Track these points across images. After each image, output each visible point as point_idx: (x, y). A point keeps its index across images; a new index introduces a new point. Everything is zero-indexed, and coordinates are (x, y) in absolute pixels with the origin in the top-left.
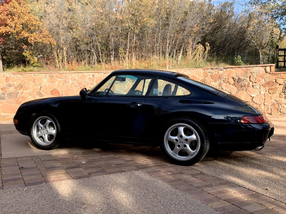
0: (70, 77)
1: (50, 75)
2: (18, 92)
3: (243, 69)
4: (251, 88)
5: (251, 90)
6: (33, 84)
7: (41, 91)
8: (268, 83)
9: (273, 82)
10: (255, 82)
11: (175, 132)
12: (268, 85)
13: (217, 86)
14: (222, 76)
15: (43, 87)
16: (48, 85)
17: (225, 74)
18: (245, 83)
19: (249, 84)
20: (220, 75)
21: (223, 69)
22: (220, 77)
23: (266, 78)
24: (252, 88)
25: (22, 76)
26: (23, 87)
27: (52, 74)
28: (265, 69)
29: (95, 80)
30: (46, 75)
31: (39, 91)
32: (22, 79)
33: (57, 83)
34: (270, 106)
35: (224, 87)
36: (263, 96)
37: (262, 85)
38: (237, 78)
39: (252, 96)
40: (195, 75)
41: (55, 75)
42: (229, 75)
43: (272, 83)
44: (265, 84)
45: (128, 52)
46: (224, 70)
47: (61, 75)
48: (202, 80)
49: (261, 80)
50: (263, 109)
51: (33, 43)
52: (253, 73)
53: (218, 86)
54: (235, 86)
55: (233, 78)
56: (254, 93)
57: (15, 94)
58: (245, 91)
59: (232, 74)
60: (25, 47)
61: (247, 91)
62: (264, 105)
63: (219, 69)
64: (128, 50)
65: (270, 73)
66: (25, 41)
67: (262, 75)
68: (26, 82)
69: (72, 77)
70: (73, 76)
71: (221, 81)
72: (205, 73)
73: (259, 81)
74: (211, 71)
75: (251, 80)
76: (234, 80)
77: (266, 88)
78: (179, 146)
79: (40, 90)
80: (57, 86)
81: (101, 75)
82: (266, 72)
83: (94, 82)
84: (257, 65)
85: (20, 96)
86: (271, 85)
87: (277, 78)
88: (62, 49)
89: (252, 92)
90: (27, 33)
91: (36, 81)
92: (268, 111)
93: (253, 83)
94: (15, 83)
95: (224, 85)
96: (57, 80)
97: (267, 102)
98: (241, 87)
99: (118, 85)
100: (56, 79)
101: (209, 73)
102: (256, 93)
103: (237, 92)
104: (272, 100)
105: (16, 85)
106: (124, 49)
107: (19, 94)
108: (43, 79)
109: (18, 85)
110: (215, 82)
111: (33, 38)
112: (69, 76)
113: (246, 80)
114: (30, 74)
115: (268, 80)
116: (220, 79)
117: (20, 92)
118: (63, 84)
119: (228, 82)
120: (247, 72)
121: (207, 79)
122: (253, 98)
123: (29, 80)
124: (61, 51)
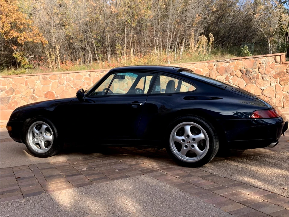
0: (65, 77)
1: (43, 77)
2: (10, 97)
3: (251, 60)
4: (260, 80)
5: (261, 82)
6: (25, 87)
7: (34, 95)
8: (279, 74)
9: (284, 72)
10: (265, 73)
11: (181, 132)
12: (279, 76)
14: (229, 69)
15: (36, 90)
16: (42, 87)
17: (231, 67)
18: (254, 75)
19: (258, 75)
20: (227, 68)
21: (229, 61)
22: (227, 70)
23: (276, 69)
24: (262, 80)
25: (13, 79)
26: (15, 91)
27: (45, 75)
28: (275, 59)
29: (92, 80)
30: (39, 77)
31: (32, 95)
32: (13, 82)
33: (51, 85)
34: (282, 99)
35: (232, 81)
36: (274, 88)
37: (272, 77)
38: (245, 70)
39: (262, 89)
40: (199, 69)
41: (48, 77)
42: (236, 67)
43: (283, 74)
44: (276, 75)
45: (125, 48)
46: (231, 62)
47: (56, 76)
48: (207, 74)
49: (271, 71)
50: (275, 102)
51: (23, 42)
52: (262, 64)
53: (225, 80)
54: (243, 79)
55: (241, 70)
56: (264, 85)
57: (7, 99)
58: (254, 84)
59: (239, 66)
60: (14, 48)
61: (257, 83)
62: (276, 98)
63: (225, 61)
64: (125, 45)
65: (280, 63)
66: (15, 42)
67: (271, 66)
68: (18, 85)
69: (66, 78)
70: (68, 77)
71: (228, 74)
72: (210, 67)
73: (269, 72)
74: (217, 64)
75: (260, 71)
76: (242, 73)
77: (277, 79)
78: (186, 147)
79: (34, 93)
80: (51, 88)
81: (97, 74)
82: (276, 62)
83: (91, 82)
84: (266, 55)
85: (12, 101)
86: (282, 76)
87: (288, 68)
88: (55, 48)
89: (261, 85)
90: (16, 33)
91: (28, 84)
92: (281, 104)
93: (262, 75)
94: (6, 87)
95: (231, 78)
96: (51, 82)
97: (279, 94)
98: (250, 80)
99: (116, 84)
100: (49, 81)
101: (215, 66)
102: (266, 86)
103: (245, 85)
104: (284, 93)
105: (7, 90)
106: (122, 45)
107: (11, 99)
108: (36, 81)
109: (9, 89)
110: (221, 75)
111: (22, 38)
112: (63, 77)
113: (255, 71)
114: (21, 77)
115: (278, 71)
116: (226, 71)
117: (12, 97)
118: (58, 85)
119: (235, 75)
120: (255, 63)
121: (212, 72)
122: (264, 91)
123: (21, 84)
124: (54, 50)
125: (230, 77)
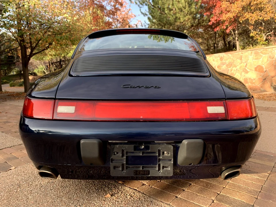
1: (255, 52)
2: (229, 70)
6: (240, 62)
7: (246, 68)
15: (248, 64)
16: (253, 61)
25: (232, 55)
26: (232, 64)
27: (257, 50)
30: (252, 52)
32: (232, 58)
33: (261, 59)
41: (260, 51)
47: (266, 50)
68: (235, 60)
80: (261, 63)
91: (243, 58)
94: (227, 61)
96: (262, 56)
100: (260, 55)
105: (227, 64)
108: (248, 56)
112: (273, 51)
118: (268, 60)
123: (237, 58)
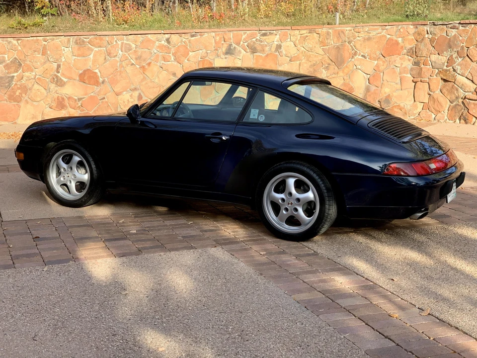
13: (443, 64)
14: (455, 43)
17: (461, 38)
20: (452, 39)
21: (457, 25)
22: (451, 43)
35: (459, 68)
42: (470, 39)
46: (461, 28)
48: (412, 48)
53: (446, 64)
63: (450, 26)
71: (453, 53)
72: (419, 34)
74: (432, 29)
95: (458, 62)
101: (428, 33)
110: (438, 54)
116: (450, 47)
119: (467, 55)
121: (422, 46)
125: (456, 60)
